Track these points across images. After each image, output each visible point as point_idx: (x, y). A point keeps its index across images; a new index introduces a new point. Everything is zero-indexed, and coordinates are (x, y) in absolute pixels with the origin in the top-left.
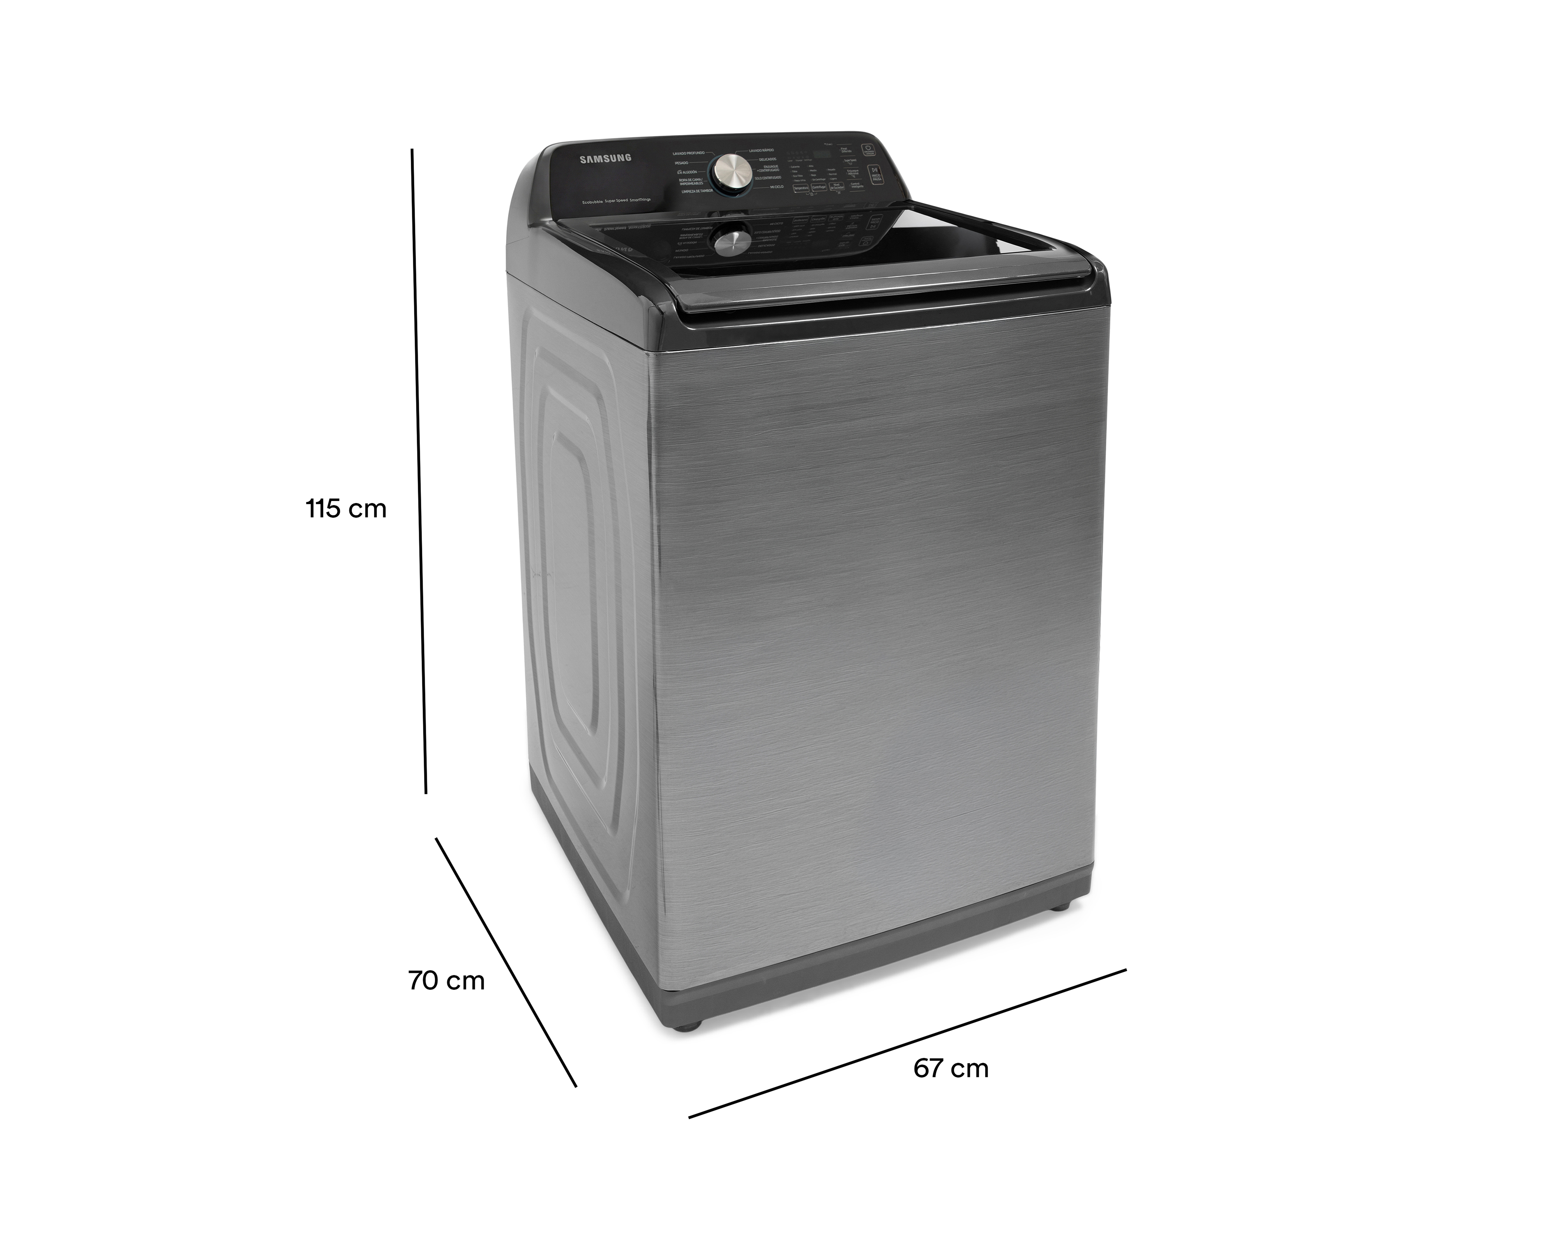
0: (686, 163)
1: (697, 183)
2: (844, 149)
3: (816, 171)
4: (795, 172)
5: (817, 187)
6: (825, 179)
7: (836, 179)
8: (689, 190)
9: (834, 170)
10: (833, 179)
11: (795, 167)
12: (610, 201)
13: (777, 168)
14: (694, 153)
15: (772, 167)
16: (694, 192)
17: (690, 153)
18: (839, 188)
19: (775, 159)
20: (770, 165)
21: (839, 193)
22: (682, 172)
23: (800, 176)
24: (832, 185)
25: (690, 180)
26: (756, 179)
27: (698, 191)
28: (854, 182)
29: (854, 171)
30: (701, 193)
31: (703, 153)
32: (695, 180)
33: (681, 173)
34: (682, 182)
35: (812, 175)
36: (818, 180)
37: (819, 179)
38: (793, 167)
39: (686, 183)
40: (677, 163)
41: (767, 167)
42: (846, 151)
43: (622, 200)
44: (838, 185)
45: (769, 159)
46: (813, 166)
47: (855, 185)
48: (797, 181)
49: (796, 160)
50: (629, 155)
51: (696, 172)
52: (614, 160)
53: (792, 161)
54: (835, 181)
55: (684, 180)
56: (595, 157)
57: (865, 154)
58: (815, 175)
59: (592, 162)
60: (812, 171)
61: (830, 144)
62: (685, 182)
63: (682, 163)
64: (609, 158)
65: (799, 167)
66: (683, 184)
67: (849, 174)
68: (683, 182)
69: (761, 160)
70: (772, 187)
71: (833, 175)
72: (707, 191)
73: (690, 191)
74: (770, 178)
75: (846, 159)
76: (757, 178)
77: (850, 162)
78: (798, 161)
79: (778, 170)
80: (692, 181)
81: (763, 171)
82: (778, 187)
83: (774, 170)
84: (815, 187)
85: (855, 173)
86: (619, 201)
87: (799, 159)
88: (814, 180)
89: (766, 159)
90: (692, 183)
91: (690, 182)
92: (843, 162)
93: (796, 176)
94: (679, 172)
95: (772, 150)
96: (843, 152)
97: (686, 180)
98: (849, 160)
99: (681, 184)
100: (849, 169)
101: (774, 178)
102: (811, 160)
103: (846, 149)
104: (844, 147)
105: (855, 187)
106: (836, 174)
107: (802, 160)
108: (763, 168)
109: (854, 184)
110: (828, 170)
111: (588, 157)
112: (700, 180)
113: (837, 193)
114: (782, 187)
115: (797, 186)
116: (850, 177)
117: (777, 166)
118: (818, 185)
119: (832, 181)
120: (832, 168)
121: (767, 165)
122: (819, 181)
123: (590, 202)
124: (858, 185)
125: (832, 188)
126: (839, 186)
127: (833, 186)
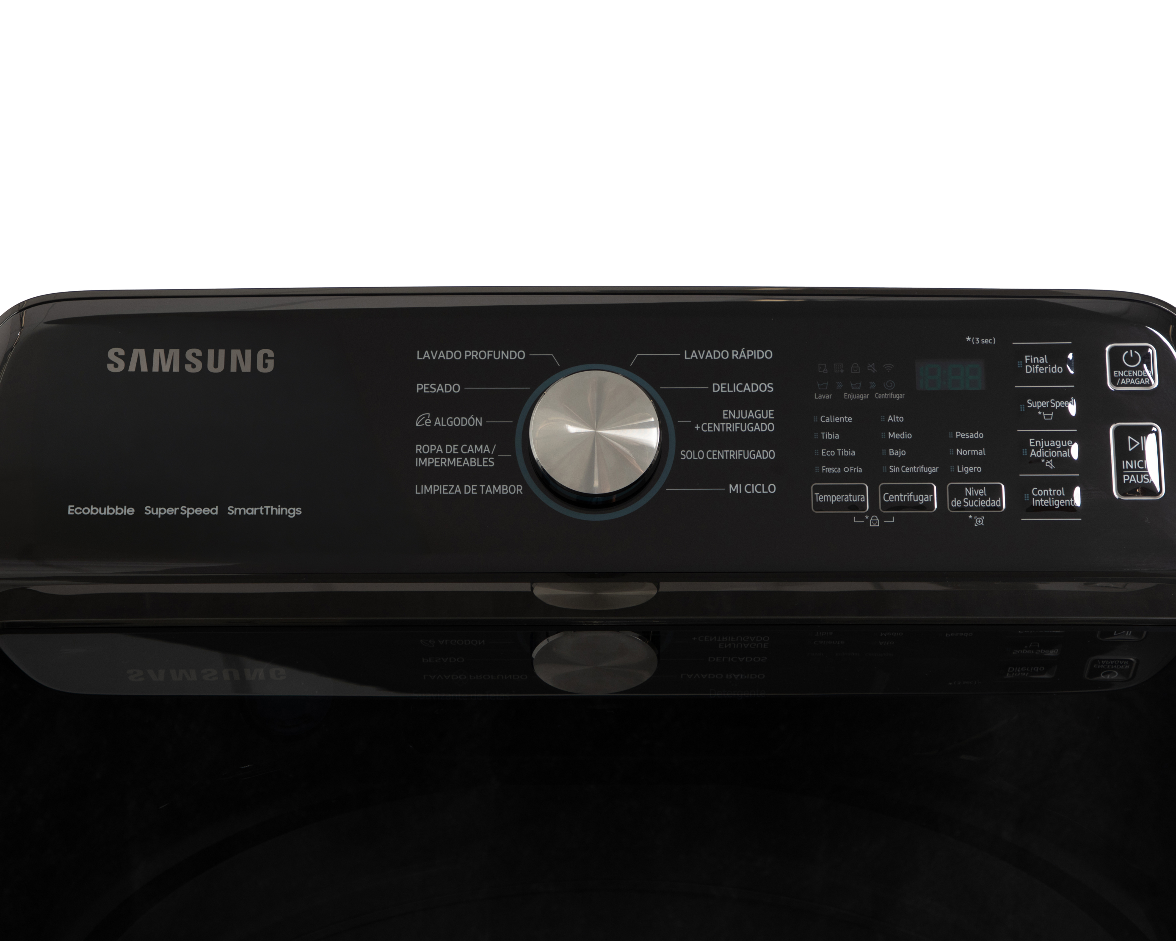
0: (454, 388)
1: (473, 463)
2: (1034, 359)
3: (909, 436)
4: (830, 436)
5: (900, 497)
6: (935, 470)
7: (979, 469)
8: (440, 483)
9: (979, 435)
10: (968, 470)
11: (837, 419)
12: (159, 512)
13: (767, 421)
14: (488, 355)
15: (751, 414)
16: (458, 490)
17: (474, 354)
18: (982, 503)
19: (769, 387)
20: (746, 407)
21: (980, 521)
22: (433, 420)
23: (846, 453)
24: (958, 493)
25: (454, 449)
26: (685, 457)
27: (472, 489)
28: (1044, 484)
29: (1053, 443)
30: (480, 497)
31: (519, 355)
32: (470, 449)
33: (427, 423)
34: (423, 456)
35: (892, 452)
36: (908, 469)
37: (914, 469)
38: (828, 420)
39: (435, 461)
40: (422, 387)
41: (732, 414)
42: (1041, 370)
43: (198, 511)
44: (982, 492)
45: (747, 388)
46: (901, 419)
47: (1045, 497)
48: (831, 470)
49: (845, 396)
50: (271, 353)
51: (478, 422)
52: (216, 365)
53: (828, 397)
54: (972, 477)
55: (431, 448)
56: (159, 353)
57: (1114, 381)
58: (900, 453)
59: (144, 368)
60: (897, 436)
61: (986, 341)
62: (434, 455)
63: (440, 388)
64: (204, 359)
65: (850, 419)
66: (426, 462)
67: (1033, 453)
68: (429, 455)
69: (720, 388)
70: (735, 488)
71: (970, 456)
72: (503, 489)
73: (442, 489)
74: (735, 454)
75: (1034, 400)
76: (687, 455)
77: (1048, 410)
78: (852, 397)
79: (769, 428)
80: (460, 455)
81: (717, 427)
82: (754, 489)
83: (757, 428)
84: (892, 498)
85: (1057, 454)
86: (187, 512)
87: (856, 392)
88: (894, 469)
89: (736, 388)
90: (456, 462)
91: (452, 456)
92: (1022, 408)
93: (833, 453)
94: (424, 420)
95: (767, 354)
96: (1029, 370)
97: (440, 449)
98: (1044, 404)
99: (419, 462)
100: (1037, 436)
101: (751, 455)
102: (900, 396)
103: (1043, 360)
104: (1038, 352)
105: (1046, 503)
106: (982, 453)
107: (866, 396)
108: (719, 419)
109: (1042, 492)
110: (958, 434)
111: (136, 352)
112: (487, 449)
113: (973, 521)
114: (772, 489)
115: (823, 491)
116: (1037, 464)
117: (770, 414)
118: (905, 490)
119: (963, 477)
120: (970, 431)
121: (735, 407)
122: (911, 474)
123: (91, 511)
124: (1056, 497)
125: (957, 503)
126: (984, 498)
127: (961, 496)
